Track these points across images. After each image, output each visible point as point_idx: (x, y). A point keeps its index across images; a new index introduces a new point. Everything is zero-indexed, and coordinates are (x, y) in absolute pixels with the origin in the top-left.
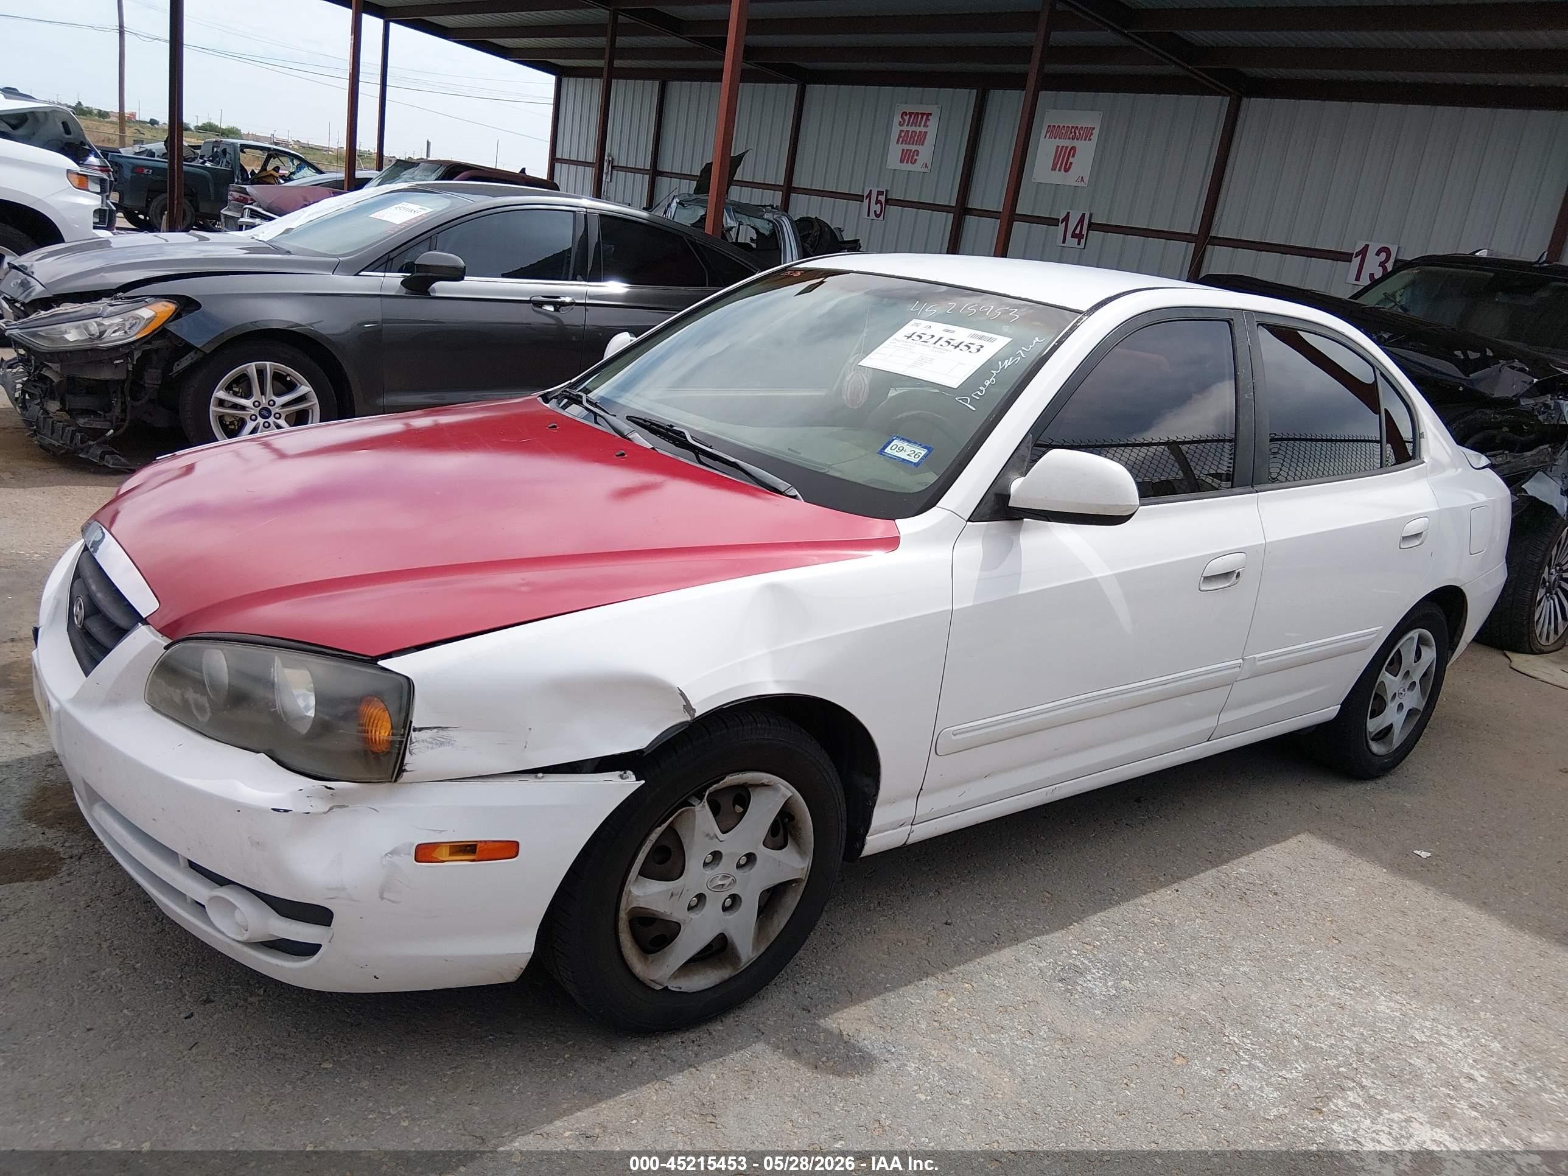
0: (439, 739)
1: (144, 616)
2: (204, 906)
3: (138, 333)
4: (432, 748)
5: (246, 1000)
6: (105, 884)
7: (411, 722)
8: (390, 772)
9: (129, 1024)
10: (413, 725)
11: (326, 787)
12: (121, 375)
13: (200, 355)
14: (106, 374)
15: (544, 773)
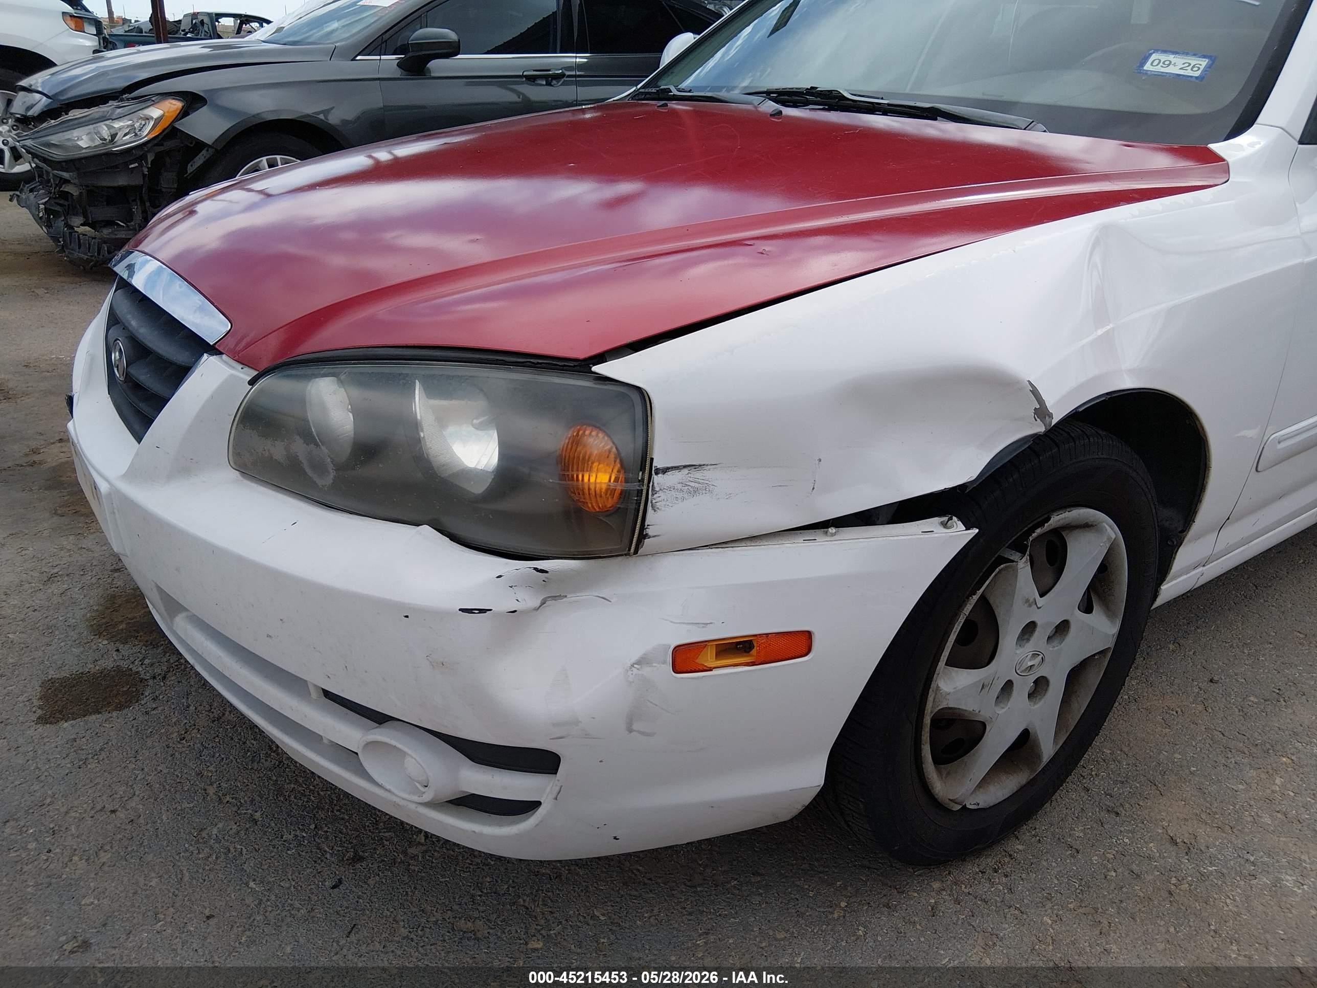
0: (692, 484)
1: (211, 344)
2: (357, 754)
3: (147, 135)
4: (683, 499)
5: (405, 853)
6: (199, 708)
7: (652, 459)
8: (626, 541)
9: (260, 904)
10: (654, 464)
11: (536, 569)
12: (137, 181)
13: (211, 151)
14: (121, 181)
15: (837, 526)
